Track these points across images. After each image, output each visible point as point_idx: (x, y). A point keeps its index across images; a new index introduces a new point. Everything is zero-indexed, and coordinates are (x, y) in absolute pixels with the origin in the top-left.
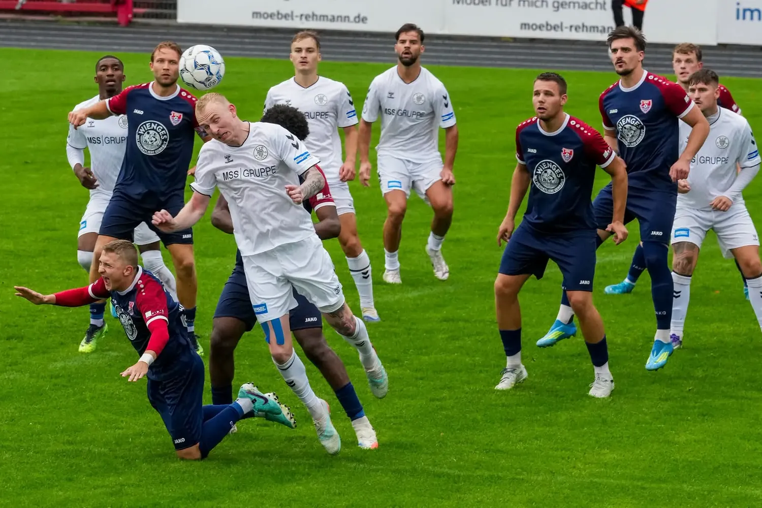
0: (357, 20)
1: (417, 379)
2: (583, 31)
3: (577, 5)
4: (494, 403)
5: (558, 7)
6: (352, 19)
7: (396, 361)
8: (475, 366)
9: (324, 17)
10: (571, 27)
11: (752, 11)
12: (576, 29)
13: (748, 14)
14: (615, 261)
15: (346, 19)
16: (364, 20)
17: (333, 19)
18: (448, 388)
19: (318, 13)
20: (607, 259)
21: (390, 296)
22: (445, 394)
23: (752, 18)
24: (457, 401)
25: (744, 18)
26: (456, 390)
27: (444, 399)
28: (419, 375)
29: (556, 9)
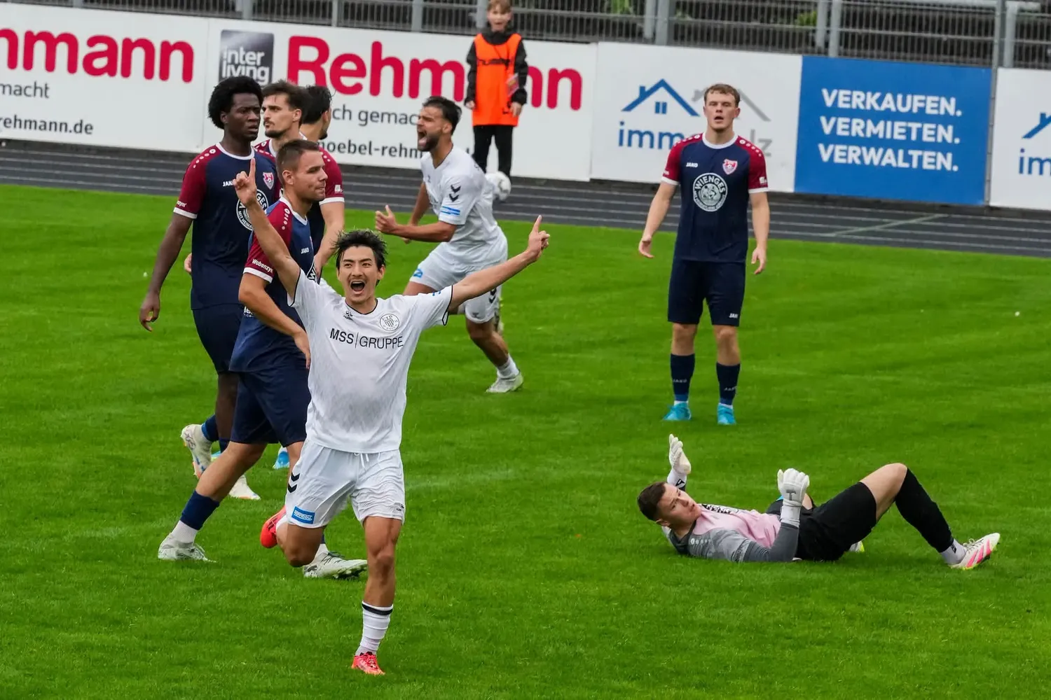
0: (78, 128)
1: (146, 649)
2: (400, 155)
3: (393, 118)
4: (255, 687)
5: (366, 120)
6: (71, 127)
7: (117, 622)
8: (229, 633)
9: (31, 124)
10: (384, 149)
11: (641, 135)
12: (390, 152)
13: (636, 138)
14: (434, 486)
15: (63, 126)
16: (88, 129)
17: (44, 126)
18: (191, 664)
19: (23, 117)
20: (423, 484)
21: (111, 529)
22: (185, 672)
23: (641, 145)
24: (202, 682)
25: (630, 144)
26: (201, 668)
27: (184, 679)
28: (149, 644)
29: (364, 123)
